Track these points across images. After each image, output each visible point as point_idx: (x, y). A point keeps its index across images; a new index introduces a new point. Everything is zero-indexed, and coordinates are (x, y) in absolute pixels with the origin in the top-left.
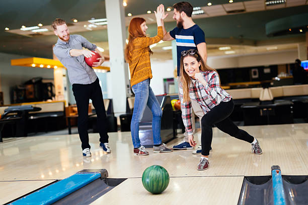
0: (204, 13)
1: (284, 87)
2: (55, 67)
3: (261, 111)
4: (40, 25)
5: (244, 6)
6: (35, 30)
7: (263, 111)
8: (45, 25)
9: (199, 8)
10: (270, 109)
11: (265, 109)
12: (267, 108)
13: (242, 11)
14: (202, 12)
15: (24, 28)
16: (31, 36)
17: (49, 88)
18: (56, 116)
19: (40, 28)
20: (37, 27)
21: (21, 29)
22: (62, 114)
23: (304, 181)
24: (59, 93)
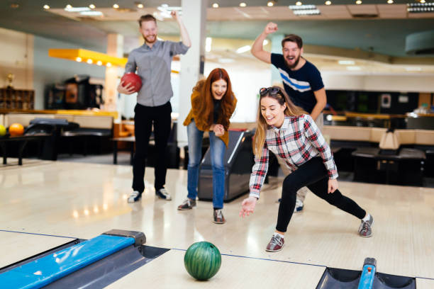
0: (319, 14)
1: (417, 131)
2: (109, 65)
3: (379, 164)
4: (92, 6)
5: (377, 9)
6: (85, 11)
7: (382, 164)
8: (98, 7)
9: (313, 6)
10: (392, 162)
11: (384, 162)
12: (388, 160)
13: (375, 16)
14: (317, 11)
15: (69, 8)
16: (79, 20)
17: (98, 92)
18: (99, 134)
19: (92, 10)
20: (87, 9)
21: (66, 9)
22: (108, 134)
23: (405, 285)
24: (111, 100)
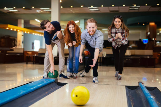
0: (99, 10)
2: (18, 31)
3: (125, 61)
4: (14, 8)
5: (119, 8)
6: (11, 10)
7: (126, 60)
8: (17, 8)
9: (97, 7)
10: (129, 60)
11: (127, 60)
13: (118, 11)
14: (98, 9)
15: (5, 9)
16: (8, 13)
17: (13, 41)
18: (19, 55)
19: (14, 9)
20: (12, 9)
21: (4, 9)
24: (19, 44)
